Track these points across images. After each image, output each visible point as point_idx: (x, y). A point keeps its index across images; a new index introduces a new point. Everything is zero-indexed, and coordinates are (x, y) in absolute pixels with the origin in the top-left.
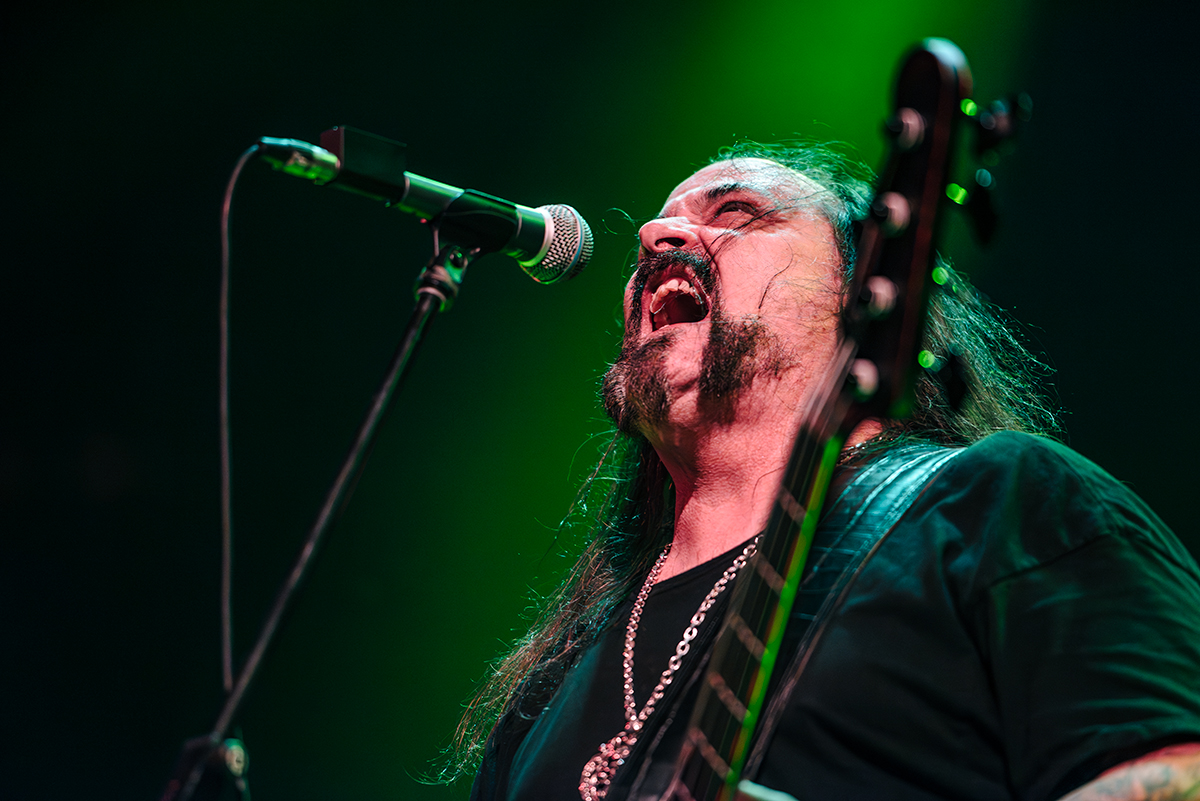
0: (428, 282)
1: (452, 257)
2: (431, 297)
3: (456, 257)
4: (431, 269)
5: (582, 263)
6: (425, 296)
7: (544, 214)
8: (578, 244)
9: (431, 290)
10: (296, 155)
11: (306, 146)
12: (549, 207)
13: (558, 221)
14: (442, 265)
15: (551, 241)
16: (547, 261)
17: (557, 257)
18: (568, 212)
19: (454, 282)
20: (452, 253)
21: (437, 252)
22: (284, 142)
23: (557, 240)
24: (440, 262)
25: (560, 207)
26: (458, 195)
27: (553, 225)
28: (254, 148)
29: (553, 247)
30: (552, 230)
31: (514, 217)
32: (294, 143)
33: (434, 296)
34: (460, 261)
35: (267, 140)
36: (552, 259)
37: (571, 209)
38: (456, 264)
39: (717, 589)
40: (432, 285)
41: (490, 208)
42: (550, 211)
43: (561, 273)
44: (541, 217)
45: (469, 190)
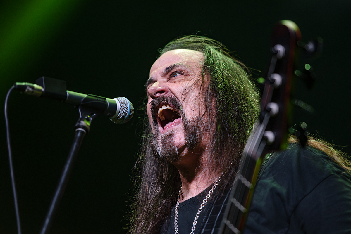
0: (79, 127)
1: (86, 117)
2: (80, 131)
3: (87, 117)
4: (80, 122)
5: (131, 116)
6: (78, 131)
7: (116, 100)
8: (129, 109)
9: (80, 129)
10: (28, 88)
11: (31, 84)
12: (117, 98)
13: (121, 102)
14: (83, 120)
15: (119, 109)
16: (119, 116)
17: (122, 114)
18: (124, 99)
19: (87, 125)
20: (86, 116)
21: (81, 117)
22: (24, 84)
23: (121, 108)
24: (82, 119)
25: (121, 98)
26: (86, 97)
27: (119, 104)
28: (13, 87)
29: (120, 111)
30: (119, 105)
31: (106, 102)
32: (27, 84)
33: (81, 131)
34: (89, 119)
35: (17, 84)
36: (120, 115)
37: (125, 98)
38: (88, 120)
39: (199, 211)
40: (80, 127)
41: (97, 100)
42: (117, 99)
43: (124, 120)
44: (115, 101)
45: (89, 95)
